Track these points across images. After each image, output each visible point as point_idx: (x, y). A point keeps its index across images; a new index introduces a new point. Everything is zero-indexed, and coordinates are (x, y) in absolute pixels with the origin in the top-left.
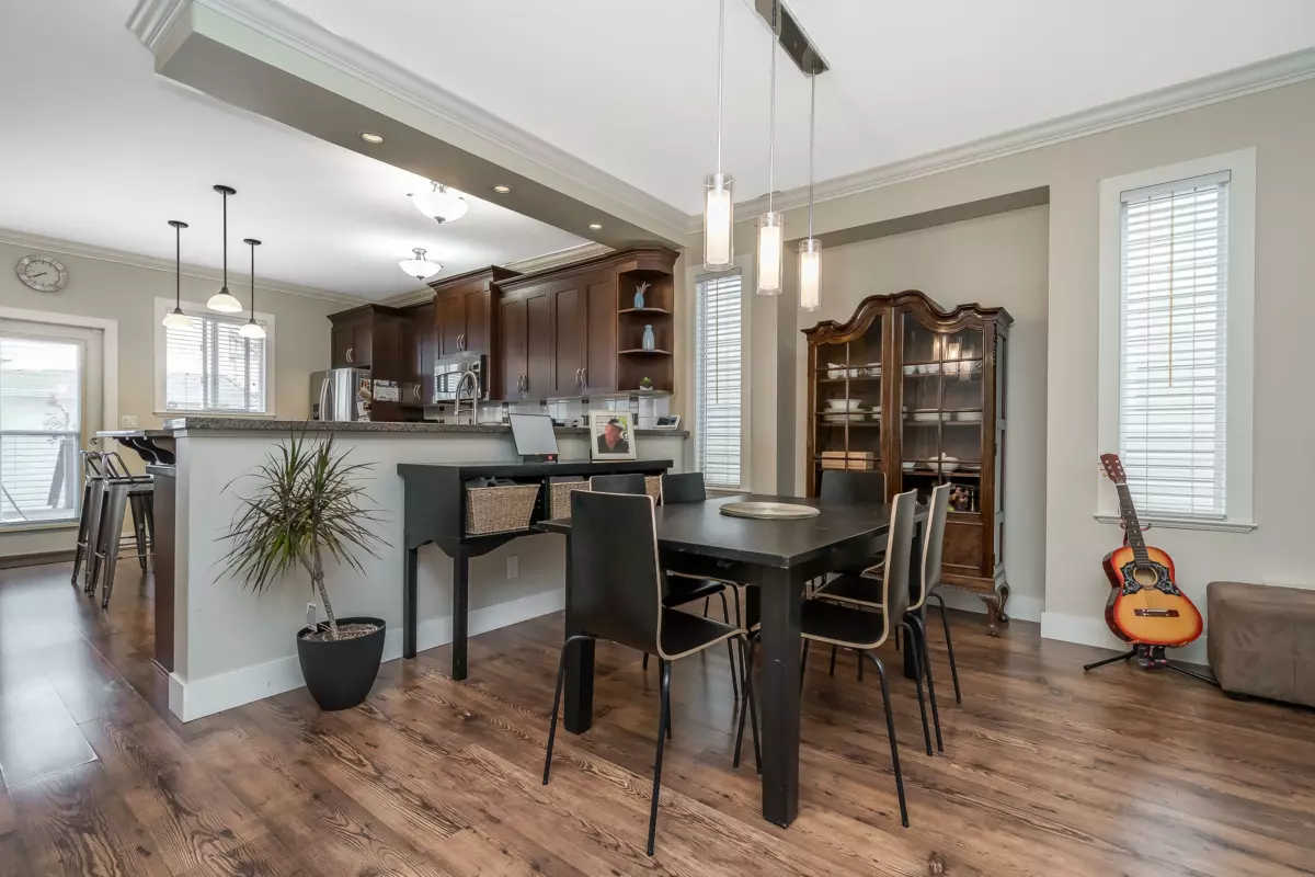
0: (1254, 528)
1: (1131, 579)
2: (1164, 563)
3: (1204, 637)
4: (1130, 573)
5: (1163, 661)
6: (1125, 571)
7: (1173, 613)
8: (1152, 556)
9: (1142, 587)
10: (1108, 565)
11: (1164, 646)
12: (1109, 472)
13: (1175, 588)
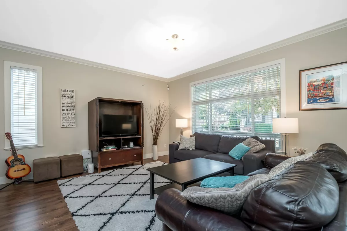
0: (43, 146)
1: (13, 164)
2: (22, 158)
3: (32, 173)
4: (13, 162)
5: (22, 181)
6: (11, 162)
7: (24, 169)
8: (19, 157)
9: (16, 165)
10: (7, 162)
11: (22, 177)
12: (7, 137)
13: (25, 163)
